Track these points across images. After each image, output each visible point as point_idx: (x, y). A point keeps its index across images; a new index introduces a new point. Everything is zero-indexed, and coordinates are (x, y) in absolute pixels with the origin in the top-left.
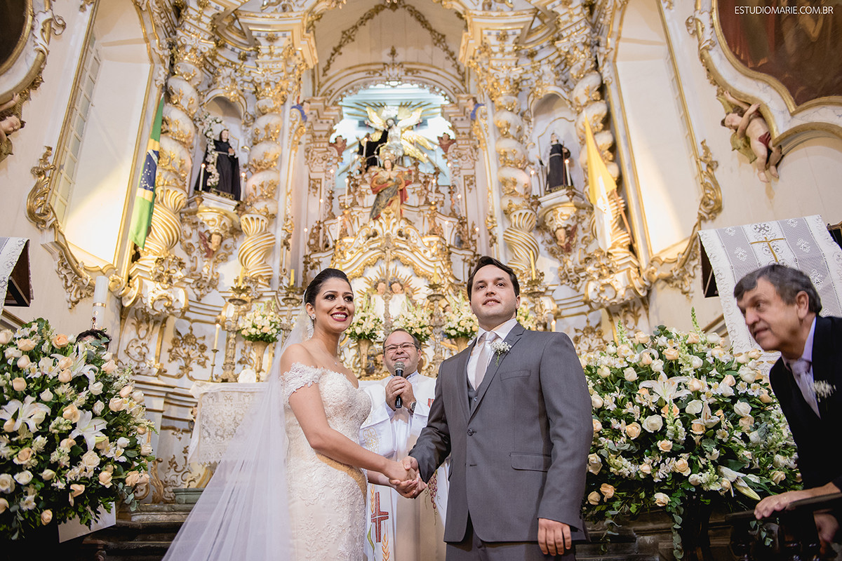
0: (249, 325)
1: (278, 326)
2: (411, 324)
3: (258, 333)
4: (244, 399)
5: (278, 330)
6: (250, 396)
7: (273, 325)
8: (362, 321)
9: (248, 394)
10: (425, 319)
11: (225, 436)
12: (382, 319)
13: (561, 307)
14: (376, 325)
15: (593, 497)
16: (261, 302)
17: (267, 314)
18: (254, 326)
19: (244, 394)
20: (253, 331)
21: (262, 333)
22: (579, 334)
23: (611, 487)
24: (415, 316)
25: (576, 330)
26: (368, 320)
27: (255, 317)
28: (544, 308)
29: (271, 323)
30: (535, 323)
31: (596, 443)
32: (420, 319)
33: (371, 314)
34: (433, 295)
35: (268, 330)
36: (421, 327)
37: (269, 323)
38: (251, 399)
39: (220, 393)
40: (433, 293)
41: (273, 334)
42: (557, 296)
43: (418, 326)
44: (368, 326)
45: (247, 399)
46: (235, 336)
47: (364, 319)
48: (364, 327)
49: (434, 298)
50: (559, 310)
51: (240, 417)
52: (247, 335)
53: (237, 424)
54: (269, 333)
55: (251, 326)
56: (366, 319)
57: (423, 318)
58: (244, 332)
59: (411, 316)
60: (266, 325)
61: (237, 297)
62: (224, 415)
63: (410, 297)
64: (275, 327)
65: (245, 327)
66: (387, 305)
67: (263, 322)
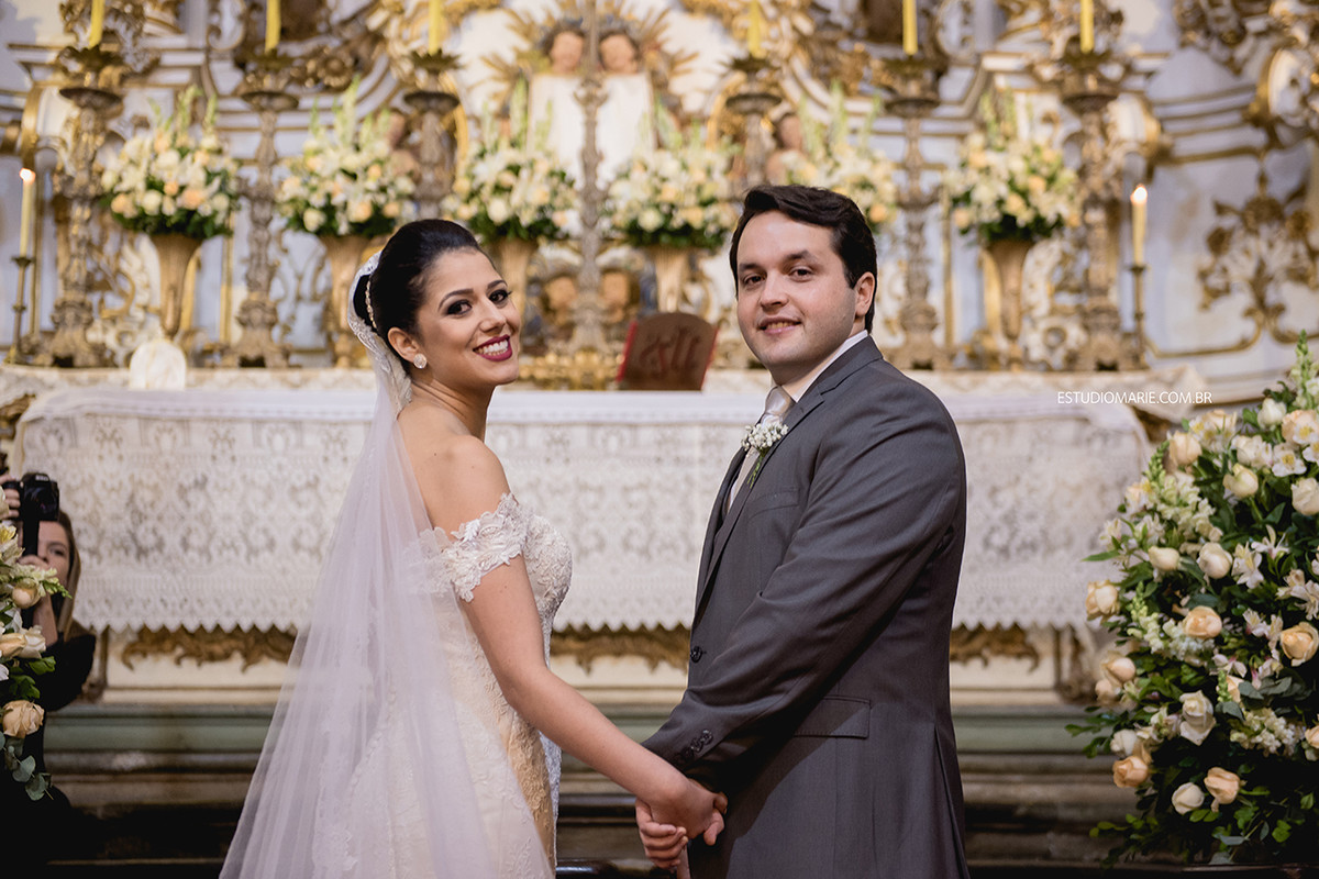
0: (135, 179)
1: (233, 186)
2: (670, 193)
3: (169, 209)
4: (157, 439)
5: (233, 197)
6: (178, 431)
7: (216, 182)
8: (508, 179)
9: (169, 425)
10: (717, 175)
11: (103, 550)
12: (575, 170)
13: (1172, 127)
14: (555, 193)
15: (1187, 797)
16: (157, 86)
17: (191, 144)
18: (154, 185)
19: (159, 424)
20: (151, 201)
21: (180, 210)
22: (1229, 222)
23: (1229, 775)
24: (685, 167)
25: (1220, 209)
26: (532, 173)
27: (156, 156)
28: (1113, 135)
29: (210, 177)
30: (1079, 200)
31: (1205, 664)
32: (699, 176)
33: (538, 155)
34: (746, 97)
35: (201, 199)
36: (705, 204)
37: (202, 176)
38: (180, 440)
39: (81, 422)
40: (744, 89)
41: (215, 213)
42: (1161, 89)
43: (691, 200)
44: (529, 196)
45: (166, 441)
46: (87, 214)
47: (515, 169)
48: (516, 198)
49: (747, 105)
50: (1166, 140)
51: (147, 495)
52: (130, 213)
53: (139, 517)
54: (205, 210)
55: (141, 186)
56: (524, 173)
57: (709, 172)
58: (120, 204)
59: (669, 165)
60: (193, 182)
61: (89, 79)
62: (97, 487)
63: (660, 86)
64: (222, 189)
65: (124, 186)
66: (591, 125)
67: (184, 170)
